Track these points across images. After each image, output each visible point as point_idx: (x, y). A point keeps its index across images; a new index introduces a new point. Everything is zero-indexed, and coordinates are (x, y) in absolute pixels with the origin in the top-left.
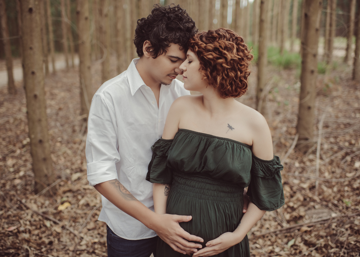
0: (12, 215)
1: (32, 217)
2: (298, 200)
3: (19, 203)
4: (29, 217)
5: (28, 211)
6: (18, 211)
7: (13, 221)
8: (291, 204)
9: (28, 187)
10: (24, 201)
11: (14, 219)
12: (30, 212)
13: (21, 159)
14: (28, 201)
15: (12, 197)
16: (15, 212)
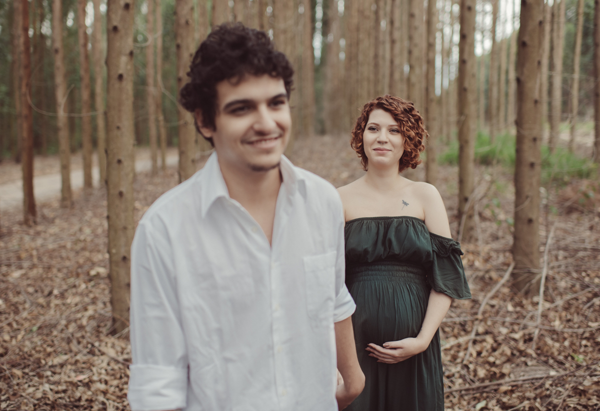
0: (81, 361)
1: (108, 364)
2: (502, 354)
3: (90, 346)
4: (104, 365)
5: (102, 357)
6: (89, 356)
7: (83, 368)
8: (491, 359)
9: (101, 329)
10: (97, 344)
11: (84, 366)
12: (106, 359)
13: (87, 296)
14: (103, 344)
15: (81, 340)
16: (85, 358)
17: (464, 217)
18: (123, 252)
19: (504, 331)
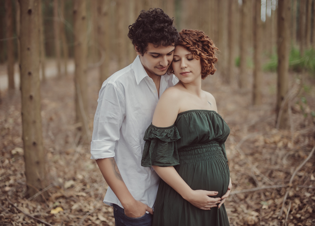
0: (5, 217)
1: (24, 220)
2: (307, 212)
3: (10, 206)
4: (21, 220)
5: (19, 214)
6: (10, 214)
7: (6, 222)
8: (298, 216)
9: (19, 194)
10: (15, 205)
11: (6, 220)
12: (22, 216)
13: (10, 169)
14: (20, 205)
15: (4, 201)
16: (7, 215)
17: (281, 112)
18: (33, 139)
19: (308, 195)
